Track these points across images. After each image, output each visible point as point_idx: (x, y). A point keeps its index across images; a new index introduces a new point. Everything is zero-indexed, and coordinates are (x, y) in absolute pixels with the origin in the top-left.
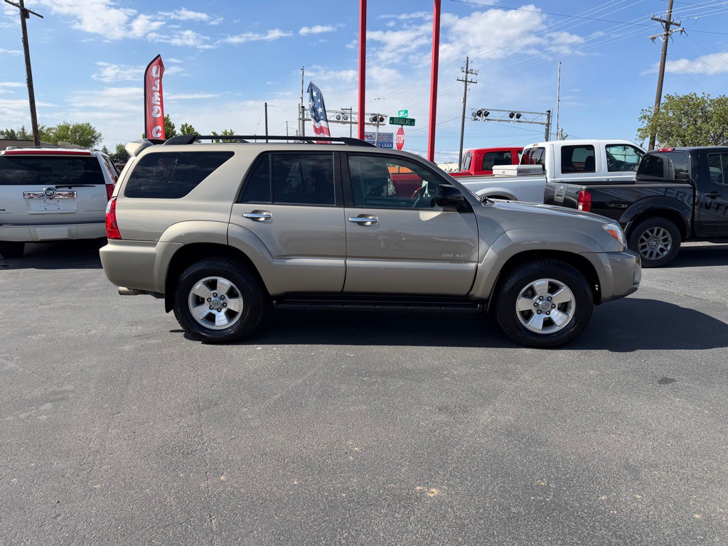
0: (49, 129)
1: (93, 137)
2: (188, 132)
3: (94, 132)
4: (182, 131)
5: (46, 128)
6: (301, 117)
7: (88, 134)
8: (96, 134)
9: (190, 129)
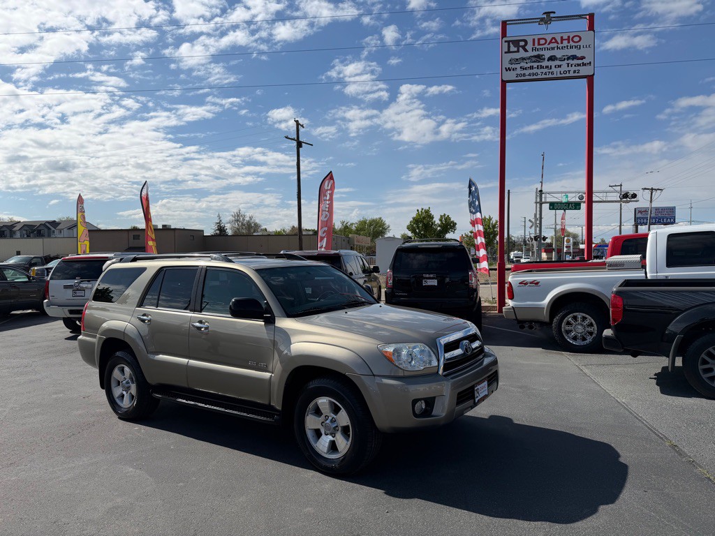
0: (352, 224)
1: (383, 228)
2: (446, 221)
3: (384, 224)
4: (441, 220)
5: (349, 224)
6: (538, 200)
7: (380, 226)
8: (386, 226)
9: (448, 218)
